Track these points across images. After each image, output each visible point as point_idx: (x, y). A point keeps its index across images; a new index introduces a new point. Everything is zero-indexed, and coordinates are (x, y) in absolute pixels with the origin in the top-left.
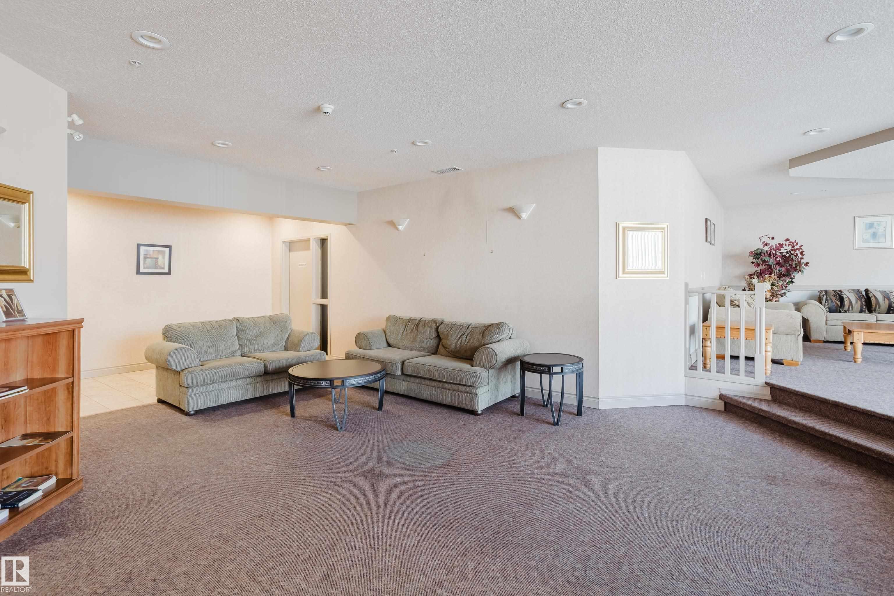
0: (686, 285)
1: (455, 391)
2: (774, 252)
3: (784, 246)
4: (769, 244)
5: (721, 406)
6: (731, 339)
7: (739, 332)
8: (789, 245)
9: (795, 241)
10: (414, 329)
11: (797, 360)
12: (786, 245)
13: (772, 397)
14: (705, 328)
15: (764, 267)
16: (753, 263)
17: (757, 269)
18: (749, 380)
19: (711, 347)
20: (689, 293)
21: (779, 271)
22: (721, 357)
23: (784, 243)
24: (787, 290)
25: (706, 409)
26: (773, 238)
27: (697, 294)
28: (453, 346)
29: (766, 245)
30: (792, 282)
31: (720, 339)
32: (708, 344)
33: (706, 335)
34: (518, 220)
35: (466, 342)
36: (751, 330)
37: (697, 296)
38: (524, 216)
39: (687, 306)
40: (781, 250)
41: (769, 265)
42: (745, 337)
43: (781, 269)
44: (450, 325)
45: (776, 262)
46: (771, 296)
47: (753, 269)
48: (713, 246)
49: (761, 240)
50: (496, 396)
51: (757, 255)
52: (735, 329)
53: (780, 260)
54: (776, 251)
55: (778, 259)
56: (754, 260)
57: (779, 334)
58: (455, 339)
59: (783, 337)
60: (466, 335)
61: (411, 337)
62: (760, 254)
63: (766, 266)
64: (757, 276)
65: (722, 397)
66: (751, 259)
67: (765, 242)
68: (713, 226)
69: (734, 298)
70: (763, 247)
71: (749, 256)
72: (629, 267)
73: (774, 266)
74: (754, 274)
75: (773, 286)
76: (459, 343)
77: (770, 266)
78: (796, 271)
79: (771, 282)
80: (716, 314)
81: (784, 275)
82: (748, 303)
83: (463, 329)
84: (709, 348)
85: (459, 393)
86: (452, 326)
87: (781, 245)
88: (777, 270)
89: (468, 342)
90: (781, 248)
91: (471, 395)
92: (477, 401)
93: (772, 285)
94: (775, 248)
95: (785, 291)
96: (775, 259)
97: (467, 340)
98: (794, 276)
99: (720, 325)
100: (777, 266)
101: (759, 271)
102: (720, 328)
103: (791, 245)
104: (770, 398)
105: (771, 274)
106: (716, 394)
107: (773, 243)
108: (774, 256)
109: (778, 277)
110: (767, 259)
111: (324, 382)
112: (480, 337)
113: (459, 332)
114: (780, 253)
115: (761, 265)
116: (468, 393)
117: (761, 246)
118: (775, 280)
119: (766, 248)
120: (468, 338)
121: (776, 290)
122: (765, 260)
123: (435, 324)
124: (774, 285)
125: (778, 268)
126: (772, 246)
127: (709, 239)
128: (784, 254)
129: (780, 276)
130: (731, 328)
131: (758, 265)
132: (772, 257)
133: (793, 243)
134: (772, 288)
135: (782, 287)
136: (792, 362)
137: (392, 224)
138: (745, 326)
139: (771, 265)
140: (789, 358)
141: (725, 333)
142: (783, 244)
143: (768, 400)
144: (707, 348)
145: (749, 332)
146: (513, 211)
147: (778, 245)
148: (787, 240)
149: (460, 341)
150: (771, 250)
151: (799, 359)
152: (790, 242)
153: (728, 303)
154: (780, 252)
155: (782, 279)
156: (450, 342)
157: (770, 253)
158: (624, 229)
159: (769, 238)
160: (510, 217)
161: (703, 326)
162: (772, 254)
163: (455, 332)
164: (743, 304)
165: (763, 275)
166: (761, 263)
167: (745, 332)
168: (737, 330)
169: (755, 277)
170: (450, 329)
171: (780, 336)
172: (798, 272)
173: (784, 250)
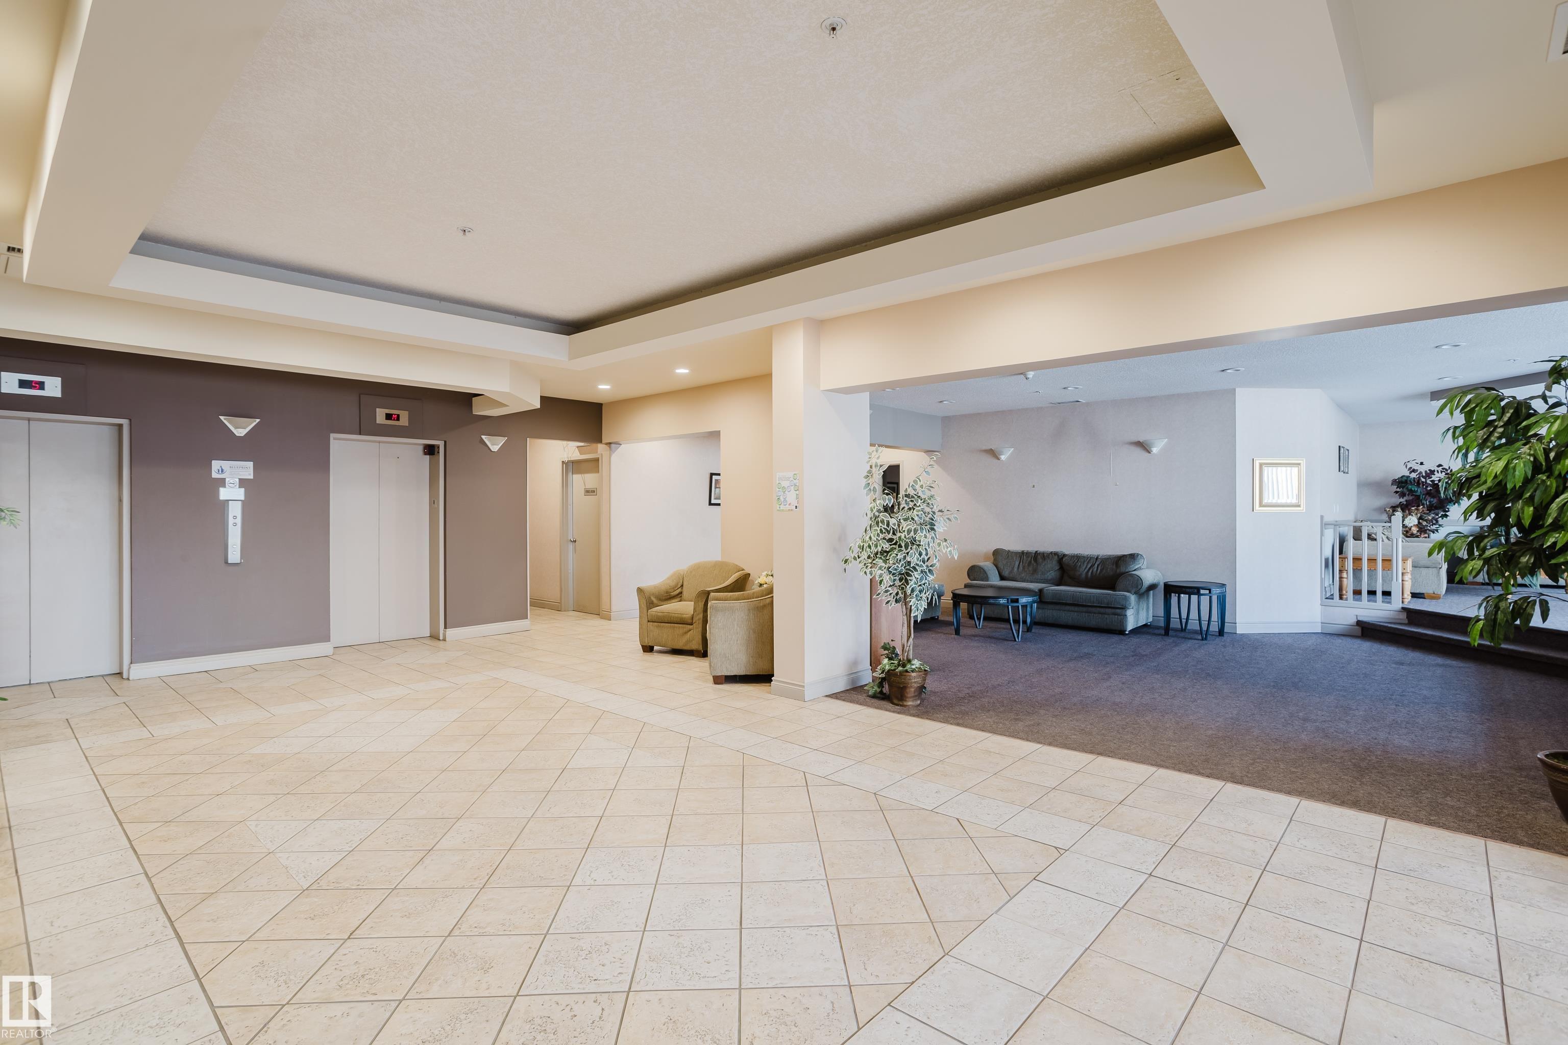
0: (1322, 517)
1: (1101, 614)
2: (1423, 480)
3: (1436, 473)
4: (1417, 470)
5: (1358, 630)
6: (1368, 570)
7: (1376, 563)
8: (1442, 472)
9: (1449, 468)
10: (1033, 562)
11: (1439, 593)
12: (1438, 472)
13: (1408, 621)
14: (1341, 559)
15: (1411, 498)
16: (1396, 492)
17: (1402, 500)
18: (1387, 606)
19: (1347, 578)
20: (1324, 525)
21: (1429, 502)
22: (1357, 593)
23: (1436, 469)
24: (1440, 525)
25: (1344, 635)
26: (1422, 464)
27: (1333, 526)
28: (1084, 576)
29: (1414, 471)
30: (1446, 516)
31: (1357, 571)
32: (1345, 575)
33: (1342, 567)
34: (1147, 454)
35: (1098, 572)
36: (1387, 561)
37: (1332, 530)
38: (1155, 450)
39: (1323, 537)
40: (1431, 478)
41: (1417, 495)
42: (1382, 568)
43: (1432, 499)
44: (1076, 557)
45: (1426, 492)
46: (1418, 531)
47: (1397, 500)
48: (1347, 474)
49: (1406, 466)
50: (1137, 622)
51: (1402, 483)
52: (1372, 561)
53: (1431, 490)
54: (1425, 478)
55: (1429, 489)
56: (1398, 490)
57: (1420, 567)
58: (1084, 570)
59: (1424, 571)
60: (1096, 565)
61: (1030, 569)
62: (1406, 482)
63: (1414, 497)
64: (1402, 509)
65: (1359, 623)
66: (1394, 488)
67: (1411, 468)
68: (1347, 452)
69: (1372, 531)
70: (1410, 474)
71: (1392, 484)
72: (1265, 501)
73: (1424, 496)
74: (1397, 506)
75: (1421, 521)
76: (1090, 573)
77: (1418, 497)
78: (1451, 503)
79: (1419, 515)
80: (1353, 548)
81: (1436, 508)
82: (1387, 537)
83: (1092, 561)
84: (1345, 580)
85: (1106, 616)
86: (1078, 558)
87: (1432, 472)
88: (1427, 502)
89: (1100, 573)
90: (1433, 476)
91: (1119, 617)
92: (1126, 621)
93: (1420, 518)
94: (1424, 475)
95: (1437, 526)
96: (1425, 488)
97: (1099, 570)
98: (1448, 509)
99: (1357, 556)
100: (1427, 496)
101: (1405, 503)
102: (1357, 560)
103: (1444, 472)
104: (1406, 622)
105: (1419, 506)
106: (1353, 621)
107: (1423, 469)
108: (1423, 485)
109: (1428, 510)
110: (1414, 488)
111: (1002, 600)
112: (1114, 567)
113: (1088, 563)
114: (1431, 481)
115: (1407, 496)
116: (1116, 615)
117: (1407, 473)
118: (1424, 513)
119: (1413, 475)
120: (1099, 569)
121: (1424, 524)
122: (1411, 489)
123: (1056, 557)
124: (1422, 519)
125: (1429, 499)
126: (1421, 473)
127: (1342, 469)
128: (1436, 482)
129: (1431, 508)
130: (1368, 559)
131: (1402, 495)
132: (1421, 486)
133: (1447, 470)
134: (1419, 522)
135: (1431, 522)
136: (1434, 595)
137: (993, 453)
138: (1382, 557)
139: (1420, 496)
140: (1431, 592)
141: (1361, 564)
142: (1434, 471)
143: (1405, 624)
144: (1343, 579)
145: (1386, 563)
146: (1143, 446)
147: (1428, 472)
148: (1440, 466)
149: (1091, 571)
150: (1419, 477)
151: (1441, 592)
152: (1443, 469)
153: (1364, 536)
154: (1431, 479)
155: (1433, 512)
156: (1079, 573)
157: (1419, 481)
158: (1261, 465)
159: (1418, 463)
160: (1138, 452)
161: (1339, 558)
162: (1420, 482)
163: (1083, 564)
164: (1380, 536)
165: (1409, 507)
166: (1407, 493)
167: (1382, 562)
168: (1374, 561)
169: (1399, 509)
170: (1077, 561)
171: (1421, 569)
172: (1454, 504)
173: (1435, 478)
